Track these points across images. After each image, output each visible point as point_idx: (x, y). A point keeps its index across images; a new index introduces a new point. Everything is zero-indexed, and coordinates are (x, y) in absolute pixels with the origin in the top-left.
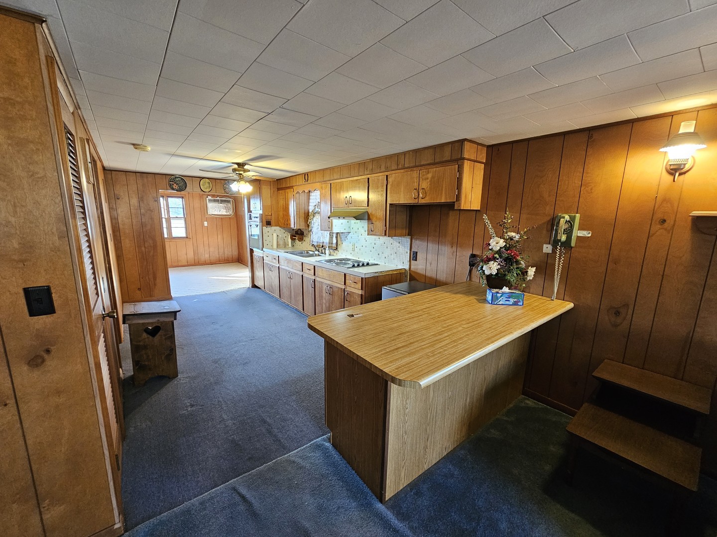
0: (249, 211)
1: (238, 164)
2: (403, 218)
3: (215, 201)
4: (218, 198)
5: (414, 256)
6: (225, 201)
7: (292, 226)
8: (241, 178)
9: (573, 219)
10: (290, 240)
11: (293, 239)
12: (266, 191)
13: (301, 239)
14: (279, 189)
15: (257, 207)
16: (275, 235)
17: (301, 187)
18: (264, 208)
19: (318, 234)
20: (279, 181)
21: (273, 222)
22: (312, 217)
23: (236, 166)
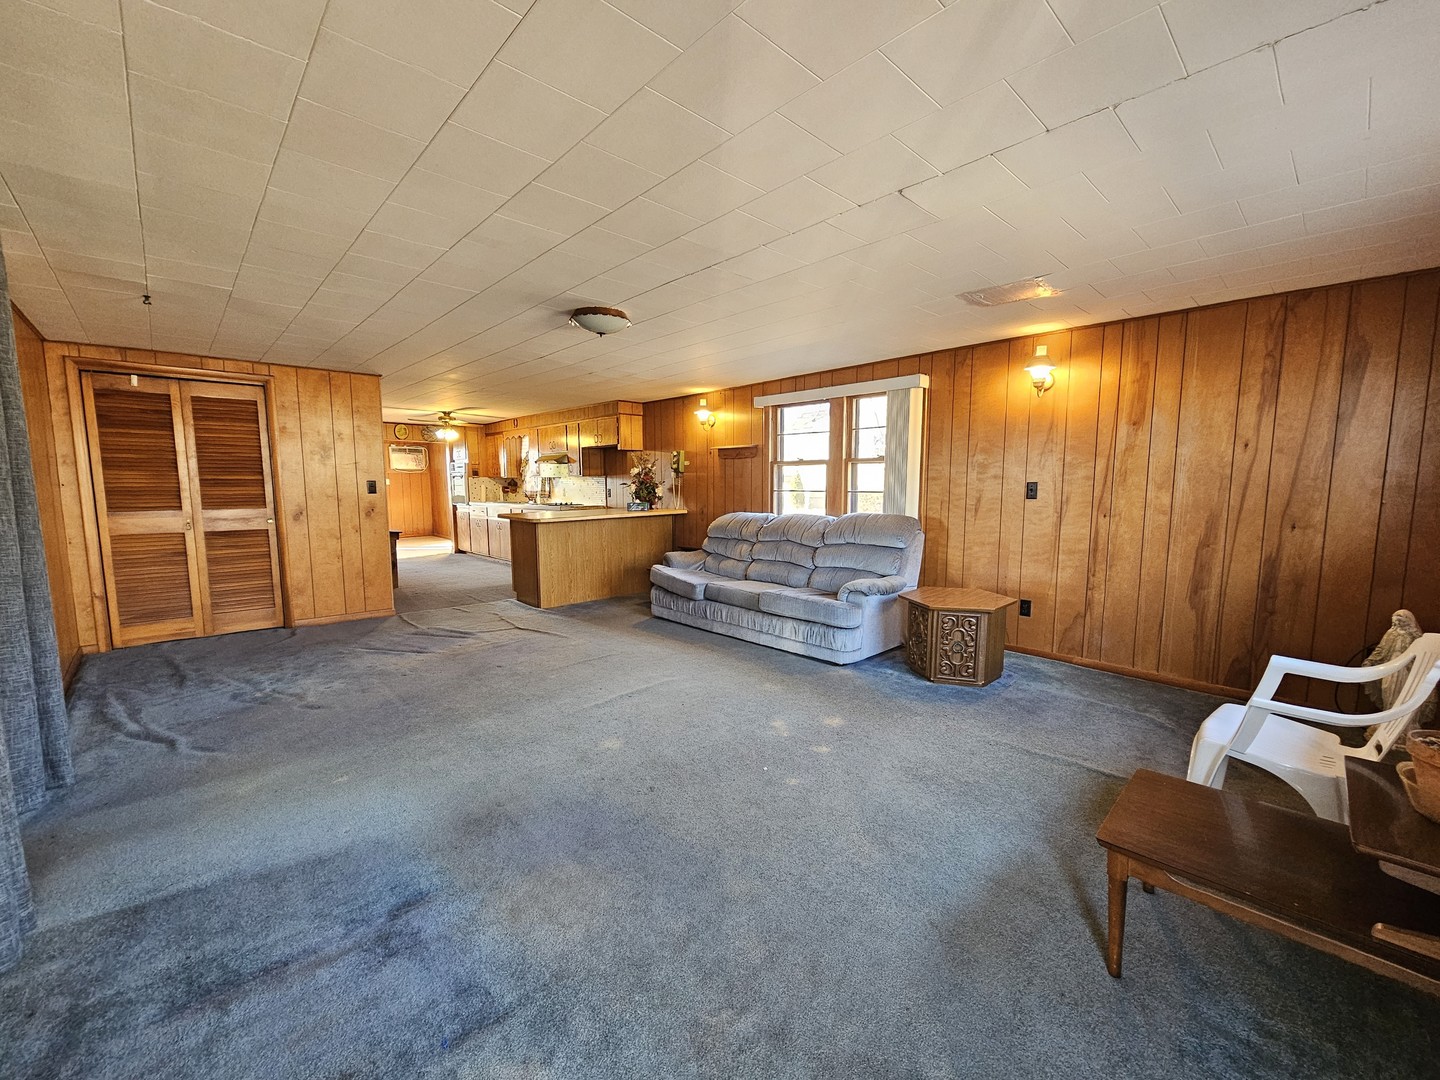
0: (452, 461)
1: (445, 413)
2: (597, 460)
3: (400, 450)
4: (405, 447)
5: (608, 493)
6: (416, 451)
7: (502, 475)
8: (446, 426)
9: (679, 453)
10: (501, 493)
11: (504, 492)
12: (473, 437)
13: (514, 491)
14: (487, 435)
15: (461, 457)
16: (483, 487)
17: (511, 433)
18: (470, 457)
19: (531, 484)
20: (487, 425)
21: (480, 472)
22: (524, 464)
23: (442, 415)
